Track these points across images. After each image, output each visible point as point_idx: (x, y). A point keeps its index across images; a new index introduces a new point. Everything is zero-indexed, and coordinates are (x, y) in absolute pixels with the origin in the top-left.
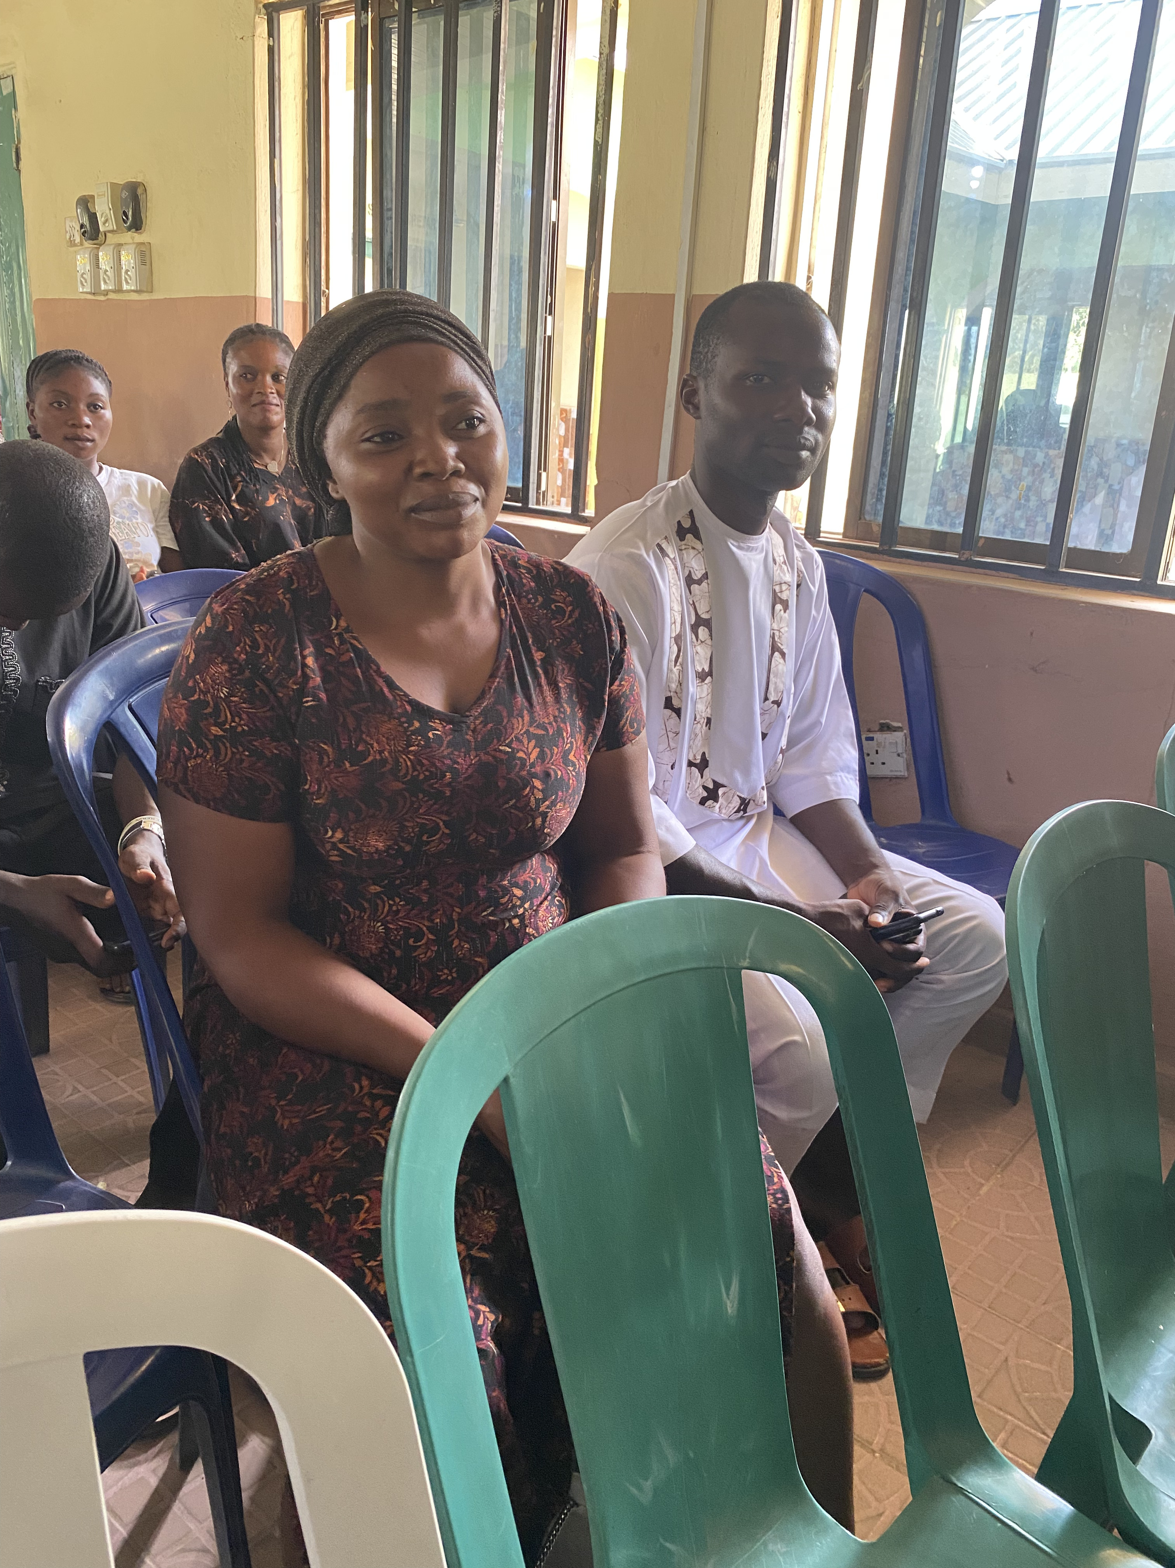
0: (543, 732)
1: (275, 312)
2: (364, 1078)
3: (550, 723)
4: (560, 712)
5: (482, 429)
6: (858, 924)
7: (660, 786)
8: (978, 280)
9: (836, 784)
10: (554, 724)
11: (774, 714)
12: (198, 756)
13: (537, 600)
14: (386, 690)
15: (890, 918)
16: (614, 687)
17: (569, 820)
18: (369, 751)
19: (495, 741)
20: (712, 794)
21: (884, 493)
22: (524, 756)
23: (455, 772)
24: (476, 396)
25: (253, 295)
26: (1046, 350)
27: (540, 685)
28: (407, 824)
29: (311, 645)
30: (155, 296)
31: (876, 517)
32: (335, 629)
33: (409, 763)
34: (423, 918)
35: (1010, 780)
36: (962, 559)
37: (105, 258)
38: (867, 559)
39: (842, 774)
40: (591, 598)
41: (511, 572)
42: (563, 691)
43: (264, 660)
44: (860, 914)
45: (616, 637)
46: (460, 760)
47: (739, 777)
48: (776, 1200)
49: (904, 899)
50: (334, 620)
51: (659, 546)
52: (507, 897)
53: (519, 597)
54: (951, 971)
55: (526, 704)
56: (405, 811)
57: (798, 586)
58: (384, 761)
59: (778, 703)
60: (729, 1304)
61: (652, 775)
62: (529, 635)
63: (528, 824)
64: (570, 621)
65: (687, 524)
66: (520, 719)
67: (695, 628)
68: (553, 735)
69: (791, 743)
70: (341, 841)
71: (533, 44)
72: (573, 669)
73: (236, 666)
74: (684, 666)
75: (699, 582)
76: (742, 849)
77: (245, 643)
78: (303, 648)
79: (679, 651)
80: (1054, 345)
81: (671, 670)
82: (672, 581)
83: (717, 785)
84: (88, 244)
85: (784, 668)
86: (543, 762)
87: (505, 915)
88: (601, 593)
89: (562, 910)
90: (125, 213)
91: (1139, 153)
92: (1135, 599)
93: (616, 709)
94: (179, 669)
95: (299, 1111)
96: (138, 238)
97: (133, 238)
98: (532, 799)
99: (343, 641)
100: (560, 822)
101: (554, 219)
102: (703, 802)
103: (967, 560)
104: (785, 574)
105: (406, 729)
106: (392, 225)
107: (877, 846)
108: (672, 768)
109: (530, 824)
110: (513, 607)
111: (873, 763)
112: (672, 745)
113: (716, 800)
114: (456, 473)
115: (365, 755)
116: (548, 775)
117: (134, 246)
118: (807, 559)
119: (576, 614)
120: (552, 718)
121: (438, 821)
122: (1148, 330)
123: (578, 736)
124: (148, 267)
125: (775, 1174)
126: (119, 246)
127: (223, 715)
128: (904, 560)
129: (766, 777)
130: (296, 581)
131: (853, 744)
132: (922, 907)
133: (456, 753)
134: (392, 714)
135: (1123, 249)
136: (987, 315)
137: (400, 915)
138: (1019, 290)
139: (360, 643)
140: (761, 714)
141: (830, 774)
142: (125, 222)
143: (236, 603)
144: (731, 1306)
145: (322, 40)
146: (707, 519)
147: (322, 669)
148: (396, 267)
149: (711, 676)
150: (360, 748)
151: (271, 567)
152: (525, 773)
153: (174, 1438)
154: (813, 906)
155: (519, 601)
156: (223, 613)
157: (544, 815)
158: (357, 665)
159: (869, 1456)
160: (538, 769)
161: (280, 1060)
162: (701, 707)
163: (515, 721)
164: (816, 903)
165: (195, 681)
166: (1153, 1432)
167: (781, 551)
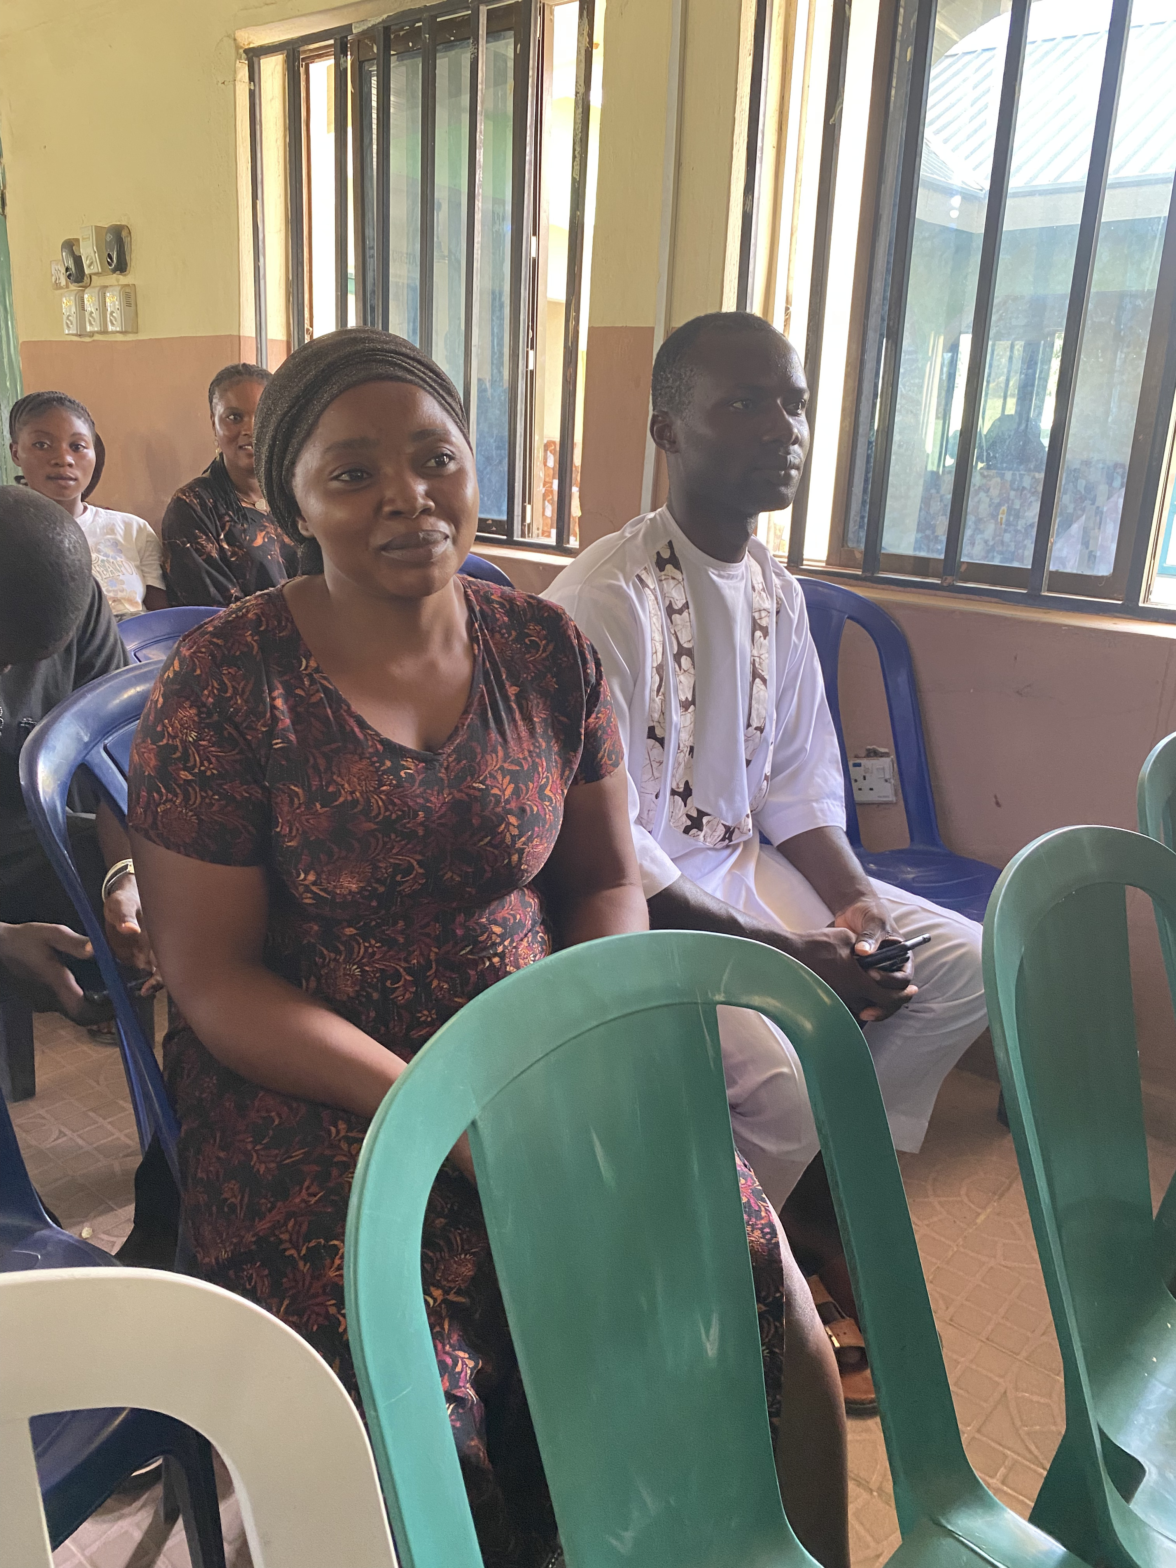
0: (518, 768)
1: (259, 351)
2: (340, 1122)
3: (525, 758)
4: (535, 747)
5: (452, 467)
6: (844, 952)
7: (645, 816)
8: (954, 311)
9: (822, 811)
10: (529, 759)
11: (757, 740)
12: (166, 801)
13: (510, 635)
14: (357, 730)
15: (878, 946)
16: (591, 720)
17: (547, 855)
18: (340, 792)
19: (469, 778)
20: (696, 823)
21: (866, 520)
22: (499, 793)
23: (428, 811)
24: (445, 434)
25: (236, 333)
26: (1023, 376)
27: (514, 720)
28: (381, 865)
29: (279, 686)
30: (141, 336)
31: (858, 544)
32: (305, 669)
33: (380, 803)
34: (400, 959)
35: (998, 804)
36: (945, 585)
37: (90, 301)
38: (851, 585)
39: (828, 801)
40: (565, 631)
41: (484, 607)
42: (537, 726)
43: (232, 702)
44: (847, 942)
45: (592, 669)
46: (432, 799)
47: (723, 804)
48: (764, 1235)
49: (891, 926)
50: (304, 660)
51: (638, 577)
52: (486, 935)
53: (492, 632)
54: (940, 999)
55: (500, 740)
56: (377, 852)
57: (778, 613)
58: (356, 802)
59: (761, 729)
60: (708, 1346)
61: (635, 805)
62: (503, 670)
63: (504, 860)
64: (544, 655)
65: (666, 555)
66: (494, 755)
67: (677, 658)
68: (528, 769)
69: (776, 770)
70: (314, 883)
71: (511, 83)
72: (548, 703)
73: (204, 709)
74: (667, 696)
75: (680, 612)
76: (728, 879)
77: (213, 687)
78: (271, 691)
79: (661, 680)
80: (1030, 371)
81: (654, 700)
82: (653, 612)
83: (701, 814)
84: (73, 287)
85: (766, 695)
86: (518, 797)
87: (484, 954)
88: (575, 626)
89: (544, 947)
90: (110, 256)
91: (1108, 182)
92: (1116, 621)
93: (593, 740)
94: (149, 714)
95: (276, 1156)
96: (123, 280)
97: (118, 280)
98: (508, 835)
99: (313, 681)
100: (537, 858)
101: (533, 254)
102: (687, 831)
103: (949, 585)
104: (764, 601)
105: (378, 769)
106: (373, 264)
107: (864, 874)
108: (657, 797)
109: (506, 862)
110: (486, 642)
111: (860, 789)
112: (656, 774)
113: (700, 828)
114: (426, 511)
115: (336, 795)
116: (523, 810)
117: (118, 288)
118: (787, 587)
119: (551, 647)
120: (526, 753)
121: (412, 861)
122: (1123, 356)
123: (553, 770)
124: (133, 308)
125: (763, 1209)
126: (105, 288)
127: (192, 759)
128: (887, 586)
129: (751, 804)
130: (264, 623)
131: (838, 770)
132: (909, 936)
133: (429, 791)
134: (363, 753)
135: (1095, 276)
136: (966, 342)
137: (376, 957)
138: (994, 318)
139: (329, 683)
140: (746, 741)
141: (817, 801)
142: (110, 264)
143: (203, 646)
144: (711, 1349)
145: (303, 84)
146: (686, 548)
147: (292, 709)
148: (378, 306)
149: (694, 705)
150: (331, 789)
151: (239, 609)
152: (500, 809)
153: (158, 1490)
154: (800, 936)
155: (492, 637)
156: (190, 656)
157: (521, 852)
158: (327, 705)
159: (865, 1495)
160: (513, 805)
161: (256, 1104)
162: (684, 736)
163: (488, 757)
164: (803, 933)
165: (164, 726)
166: (1147, 1469)
167: (760, 579)
